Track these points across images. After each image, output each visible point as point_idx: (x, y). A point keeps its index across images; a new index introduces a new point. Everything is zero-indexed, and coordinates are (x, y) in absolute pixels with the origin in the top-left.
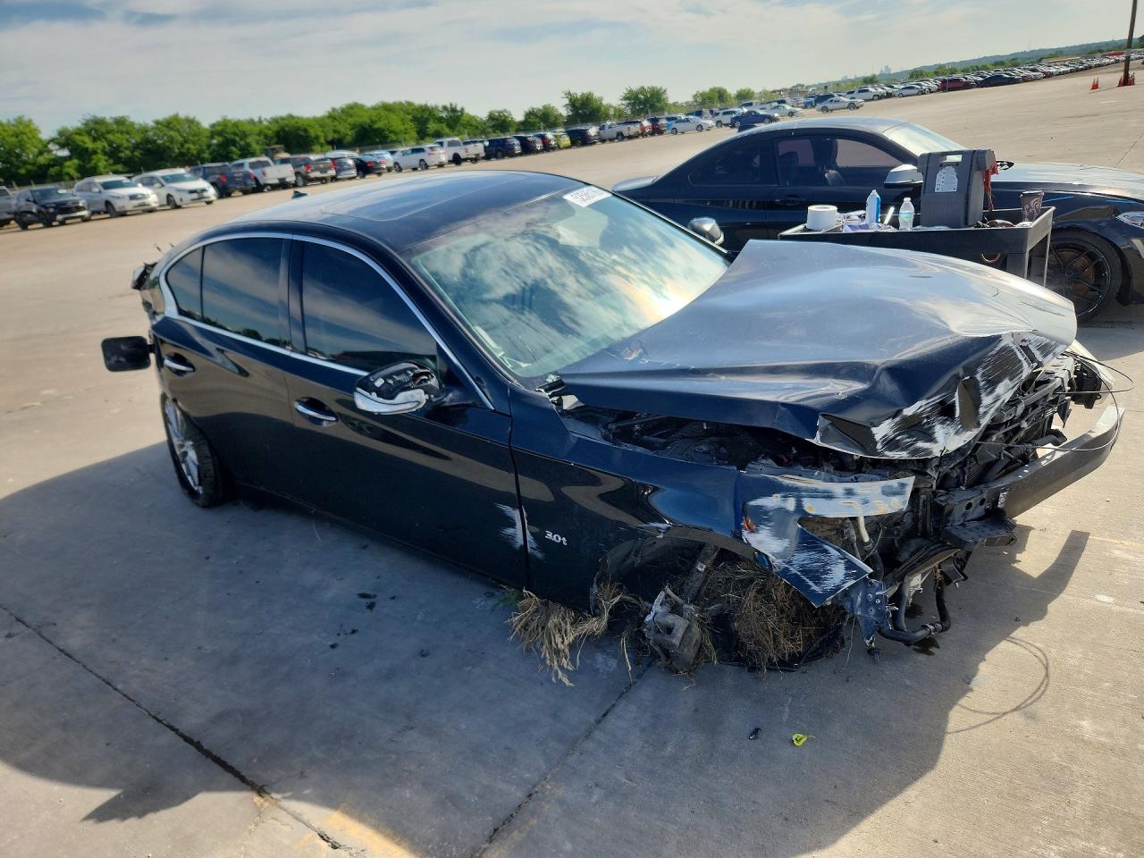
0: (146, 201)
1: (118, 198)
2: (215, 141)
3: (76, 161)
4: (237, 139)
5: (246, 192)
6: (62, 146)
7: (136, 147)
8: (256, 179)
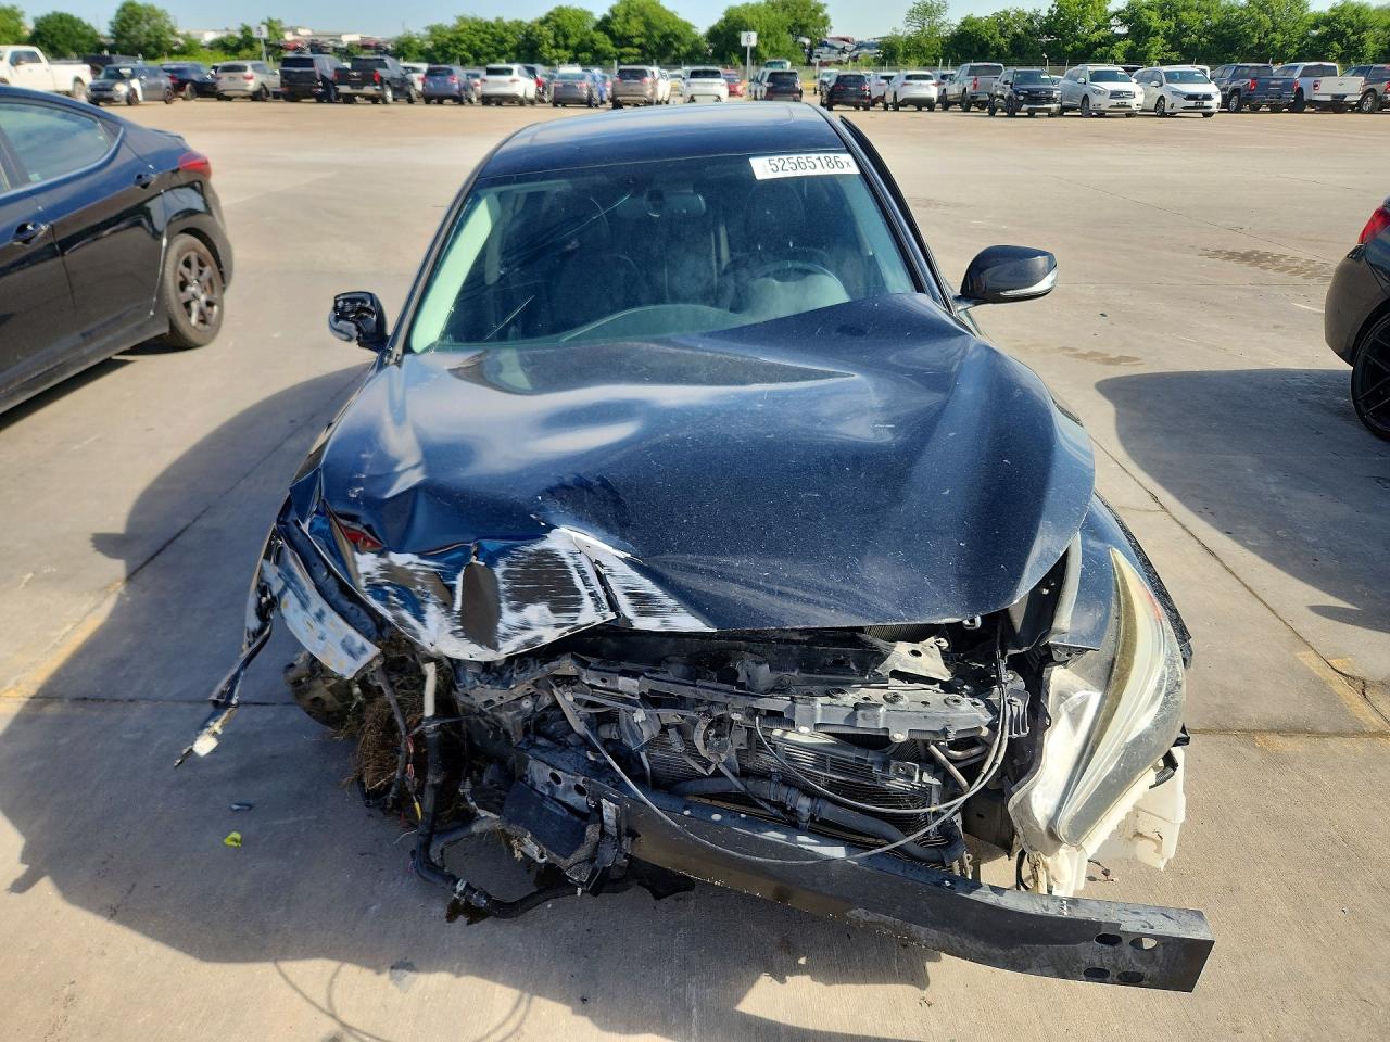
0: (1128, 101)
1: (1100, 92)
2: (1315, 33)
3: (1129, 42)
4: (1349, 31)
5: (1276, 109)
6: (1125, 21)
7: (1208, 31)
8: (1300, 90)
